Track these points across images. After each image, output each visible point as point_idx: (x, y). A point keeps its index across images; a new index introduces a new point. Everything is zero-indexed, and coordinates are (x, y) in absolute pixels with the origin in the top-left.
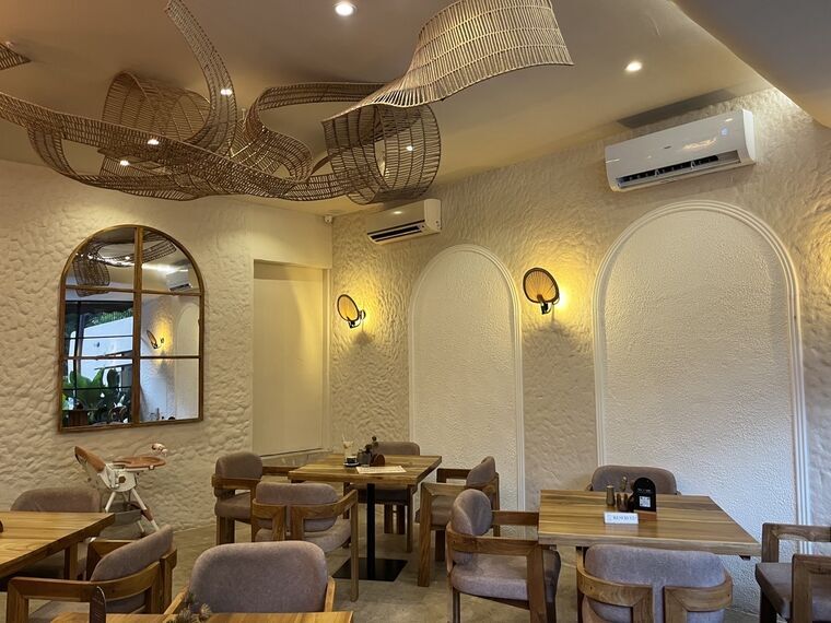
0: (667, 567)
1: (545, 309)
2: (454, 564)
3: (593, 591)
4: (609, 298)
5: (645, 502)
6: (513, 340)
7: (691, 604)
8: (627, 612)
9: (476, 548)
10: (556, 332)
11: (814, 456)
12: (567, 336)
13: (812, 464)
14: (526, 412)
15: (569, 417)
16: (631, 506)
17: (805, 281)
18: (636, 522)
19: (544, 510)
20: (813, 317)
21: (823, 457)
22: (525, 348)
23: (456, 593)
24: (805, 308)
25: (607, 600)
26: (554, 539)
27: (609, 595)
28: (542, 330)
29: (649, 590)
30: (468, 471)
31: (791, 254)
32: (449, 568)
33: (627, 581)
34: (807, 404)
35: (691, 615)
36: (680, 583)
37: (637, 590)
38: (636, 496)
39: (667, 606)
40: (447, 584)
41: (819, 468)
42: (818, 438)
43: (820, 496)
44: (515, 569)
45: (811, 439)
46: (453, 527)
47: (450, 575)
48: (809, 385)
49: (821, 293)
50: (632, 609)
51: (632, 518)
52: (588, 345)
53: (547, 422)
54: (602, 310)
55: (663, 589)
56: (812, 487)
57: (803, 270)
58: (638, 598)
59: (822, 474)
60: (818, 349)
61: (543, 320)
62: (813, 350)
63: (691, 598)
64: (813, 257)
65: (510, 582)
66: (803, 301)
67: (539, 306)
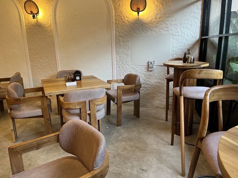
0: (90, 94)
1: (34, 17)
2: (11, 109)
3: (68, 106)
4: (57, 14)
5: (78, 78)
6: (22, 29)
7: (97, 103)
8: (79, 110)
9: (20, 102)
10: (38, 26)
11: (117, 62)
12: (43, 28)
13: (117, 64)
14: (30, 56)
15: (46, 56)
16: (73, 80)
17: (116, 12)
18: (76, 84)
19: (44, 85)
20: (118, 23)
21: (119, 62)
22: (27, 32)
23: (13, 119)
24: (116, 20)
25: (73, 108)
26: (51, 93)
27: (73, 106)
28: (33, 25)
29: (85, 102)
30: (10, 78)
31: (112, 3)
32: (9, 112)
33: (79, 101)
34: (116, 48)
35: (97, 106)
36: (94, 98)
37: (82, 102)
38: (75, 77)
39: (91, 105)
40: (9, 117)
41: (118, 65)
42: (118, 57)
43: (118, 72)
44: (36, 106)
45: (116, 57)
46: (8, 96)
47: (10, 114)
48: (116, 42)
49: (119, 16)
50: (80, 109)
51: (75, 83)
52: (51, 31)
53: (38, 59)
54: (55, 18)
55: (89, 100)
56: (117, 70)
57: (115, 8)
58: (82, 105)
59: (119, 66)
60: (118, 32)
61: (33, 21)
62: (117, 33)
63: (97, 101)
64: (118, 4)
65: (35, 111)
66: (115, 18)
67: (31, 16)
